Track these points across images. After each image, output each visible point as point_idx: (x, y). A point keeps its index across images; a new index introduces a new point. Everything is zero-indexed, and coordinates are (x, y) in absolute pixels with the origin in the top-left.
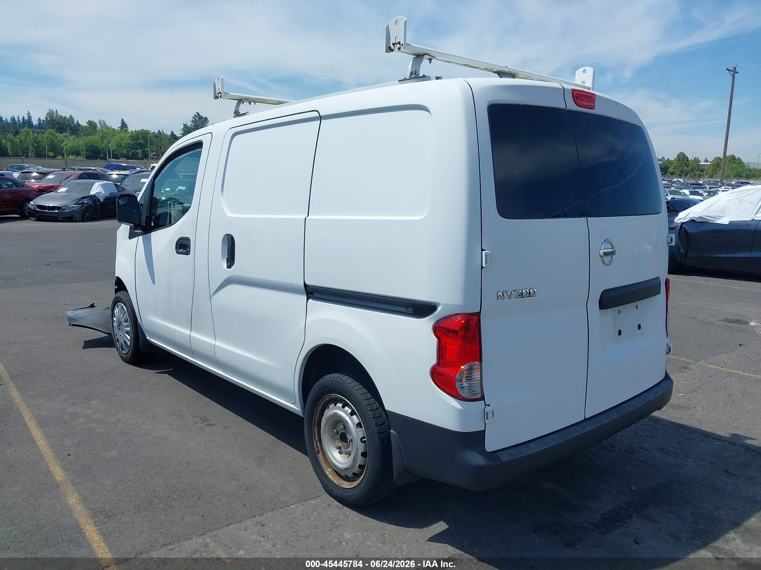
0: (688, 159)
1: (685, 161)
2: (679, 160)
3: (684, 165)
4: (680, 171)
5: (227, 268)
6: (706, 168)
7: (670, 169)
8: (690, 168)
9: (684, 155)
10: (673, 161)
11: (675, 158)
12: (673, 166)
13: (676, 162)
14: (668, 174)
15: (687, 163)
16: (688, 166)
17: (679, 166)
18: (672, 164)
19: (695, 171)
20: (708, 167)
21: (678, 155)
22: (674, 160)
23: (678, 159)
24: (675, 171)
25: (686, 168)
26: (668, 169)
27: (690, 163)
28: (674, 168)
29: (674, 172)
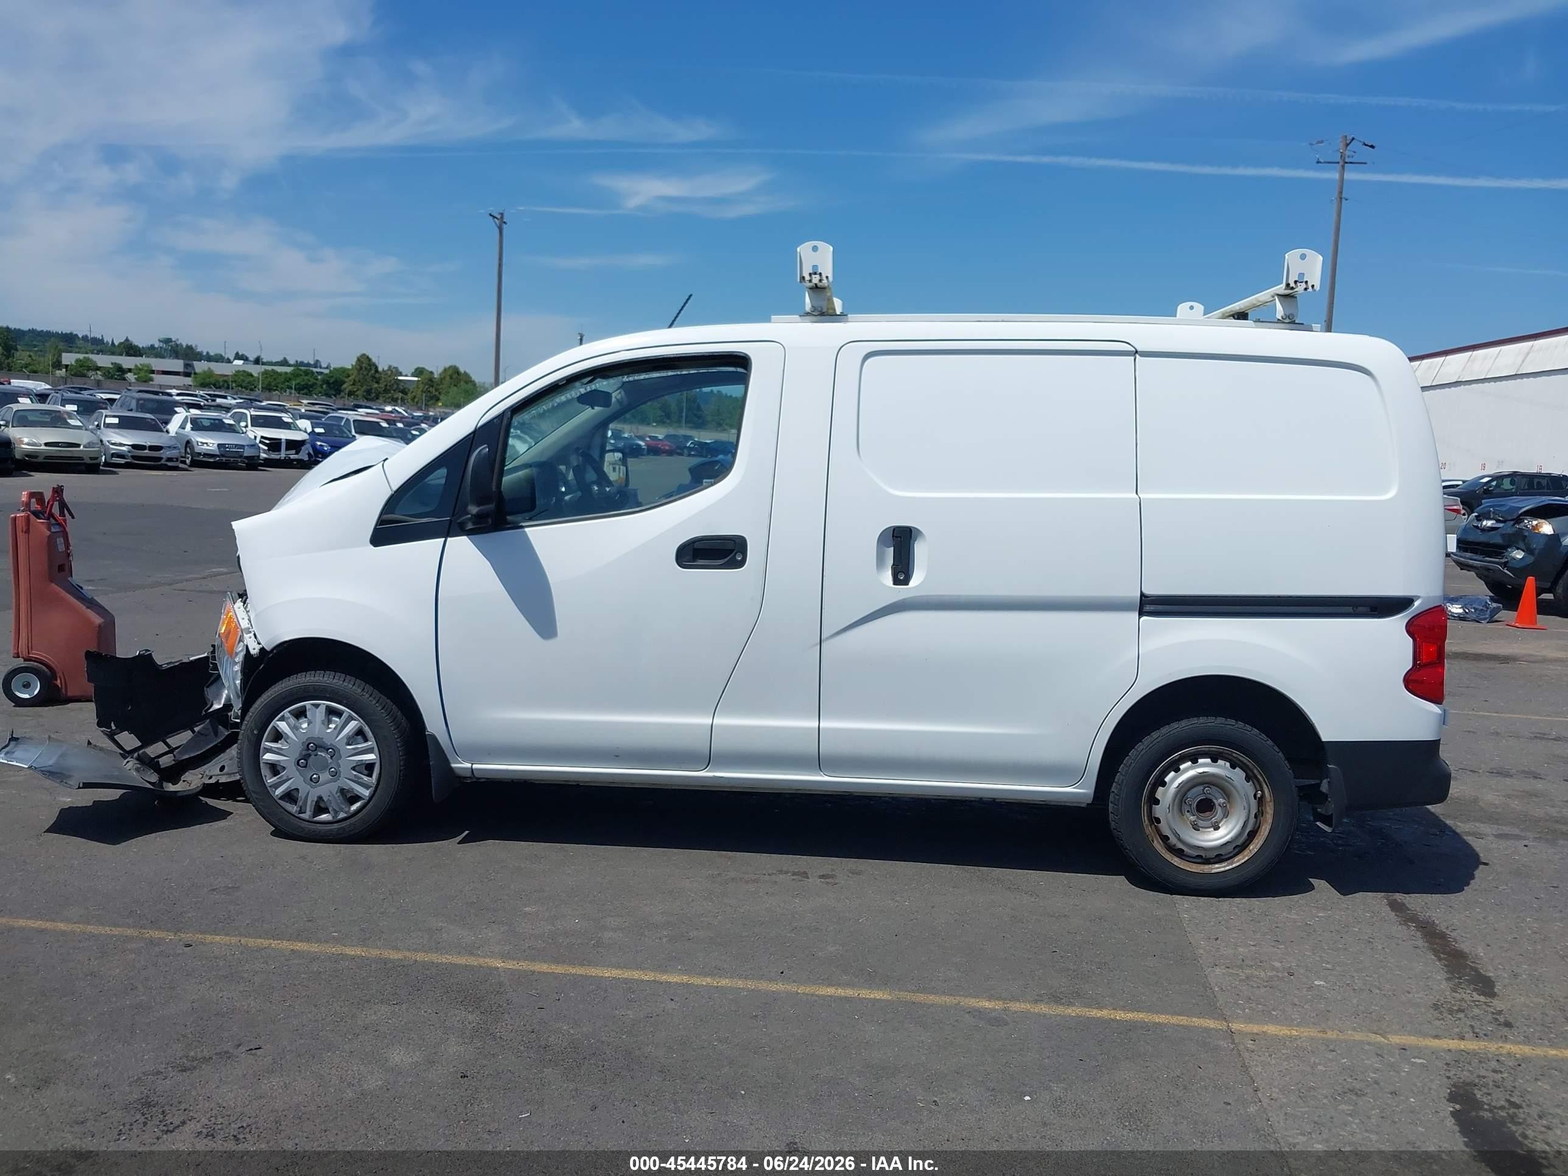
0: (376, 368)
1: (373, 372)
2: (361, 368)
3: (371, 379)
4: (365, 391)
5: (894, 584)
6: (411, 388)
7: (345, 386)
8: (382, 385)
9: (369, 359)
10: (348, 369)
11: (354, 363)
12: (350, 381)
13: (356, 372)
14: (342, 394)
15: (377, 375)
16: (377, 382)
17: (362, 381)
18: (349, 376)
19: (392, 392)
20: (415, 386)
21: (358, 360)
22: (352, 369)
23: (358, 367)
24: (355, 389)
25: (376, 385)
26: (342, 385)
27: (382, 376)
28: (353, 384)
29: (355, 392)
